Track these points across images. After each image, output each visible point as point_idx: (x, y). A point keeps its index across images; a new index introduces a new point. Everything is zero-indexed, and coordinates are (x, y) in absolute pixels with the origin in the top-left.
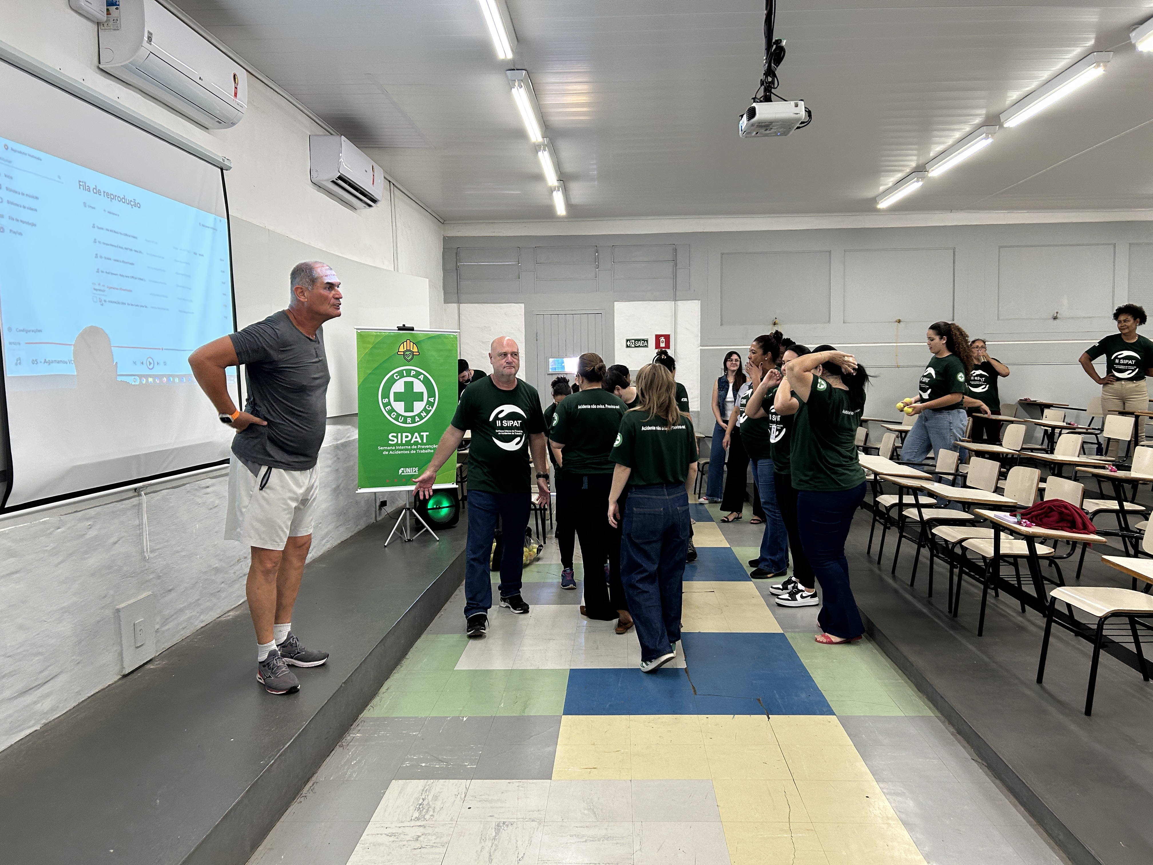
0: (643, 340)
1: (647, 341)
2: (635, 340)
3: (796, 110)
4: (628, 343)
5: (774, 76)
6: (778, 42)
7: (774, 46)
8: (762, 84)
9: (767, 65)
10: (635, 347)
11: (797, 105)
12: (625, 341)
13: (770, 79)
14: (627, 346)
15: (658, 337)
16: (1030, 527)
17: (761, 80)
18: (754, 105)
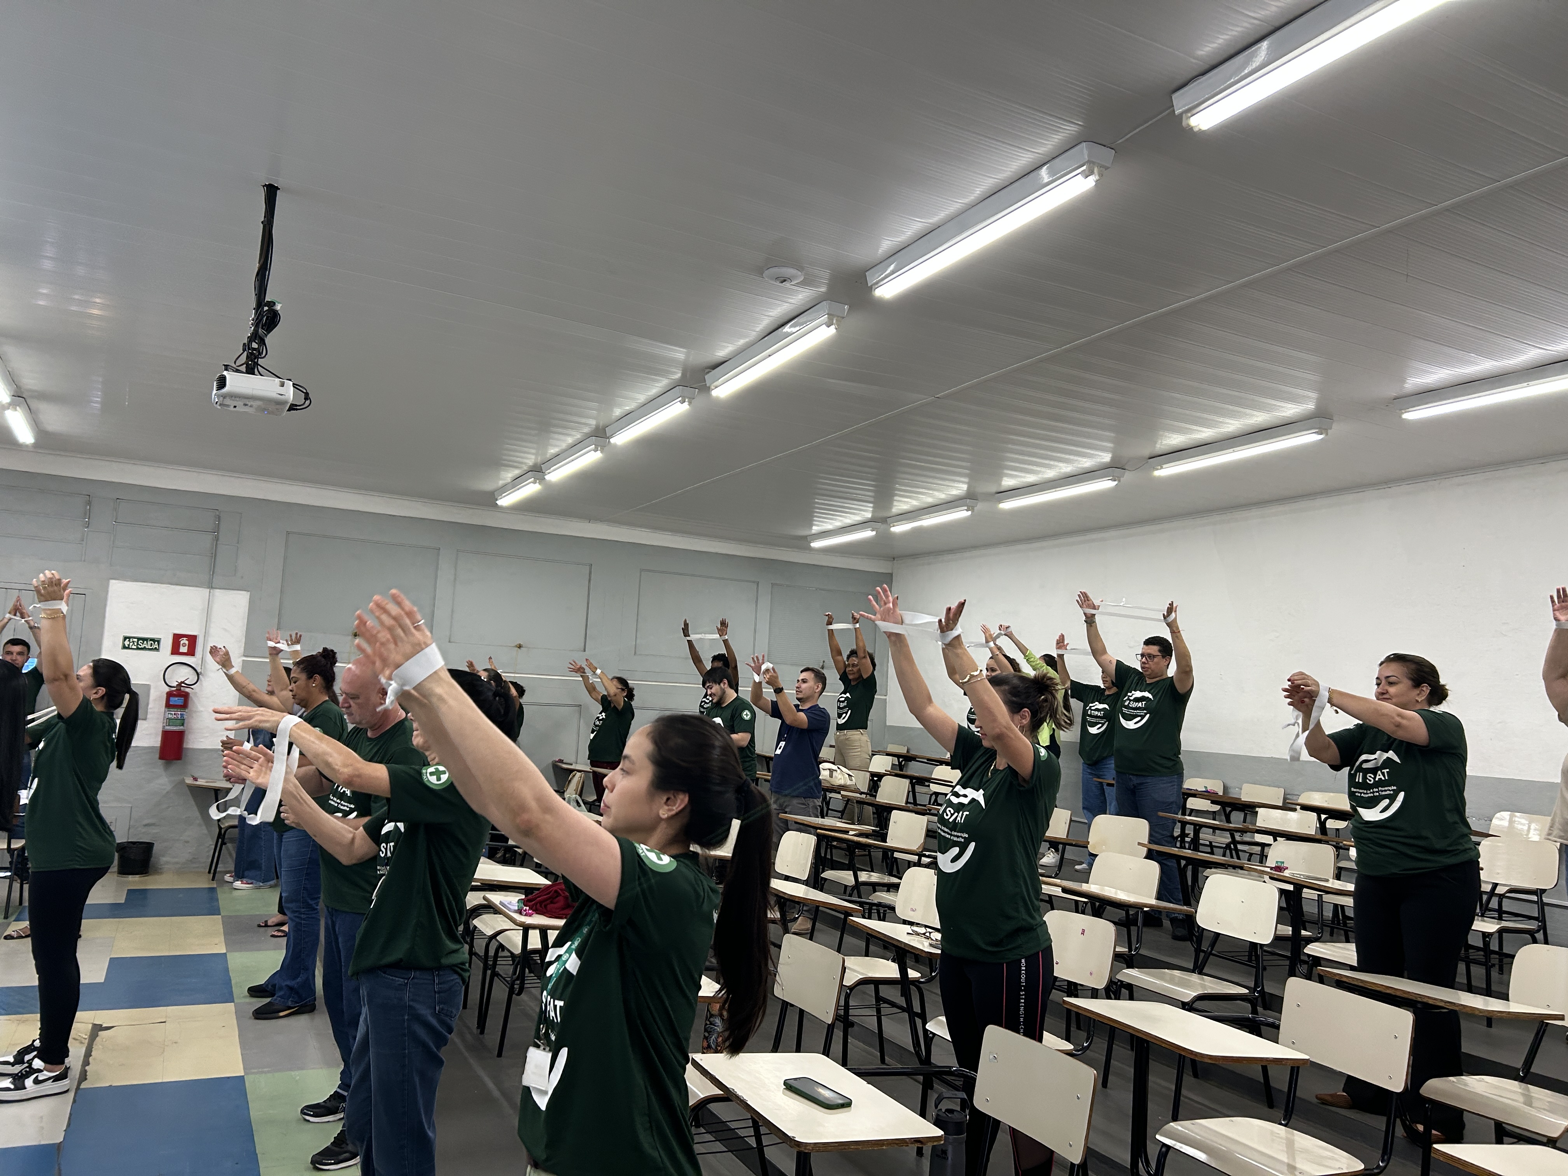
0: (153, 640)
1: (159, 642)
2: (139, 639)
3: (281, 390)
4: (127, 643)
5: (262, 342)
6: (271, 304)
7: (266, 308)
8: (244, 350)
9: (253, 328)
10: (138, 649)
11: (282, 385)
12: (122, 639)
13: (255, 345)
14: (124, 647)
15: (177, 638)
16: (530, 916)
17: (244, 344)
18: (225, 373)
